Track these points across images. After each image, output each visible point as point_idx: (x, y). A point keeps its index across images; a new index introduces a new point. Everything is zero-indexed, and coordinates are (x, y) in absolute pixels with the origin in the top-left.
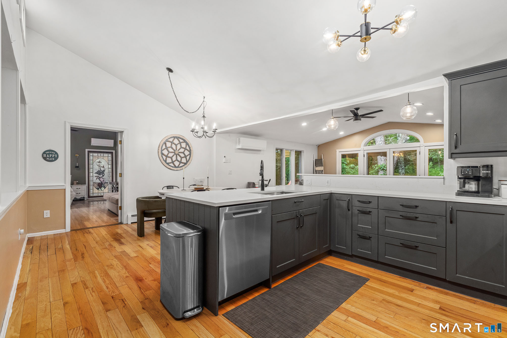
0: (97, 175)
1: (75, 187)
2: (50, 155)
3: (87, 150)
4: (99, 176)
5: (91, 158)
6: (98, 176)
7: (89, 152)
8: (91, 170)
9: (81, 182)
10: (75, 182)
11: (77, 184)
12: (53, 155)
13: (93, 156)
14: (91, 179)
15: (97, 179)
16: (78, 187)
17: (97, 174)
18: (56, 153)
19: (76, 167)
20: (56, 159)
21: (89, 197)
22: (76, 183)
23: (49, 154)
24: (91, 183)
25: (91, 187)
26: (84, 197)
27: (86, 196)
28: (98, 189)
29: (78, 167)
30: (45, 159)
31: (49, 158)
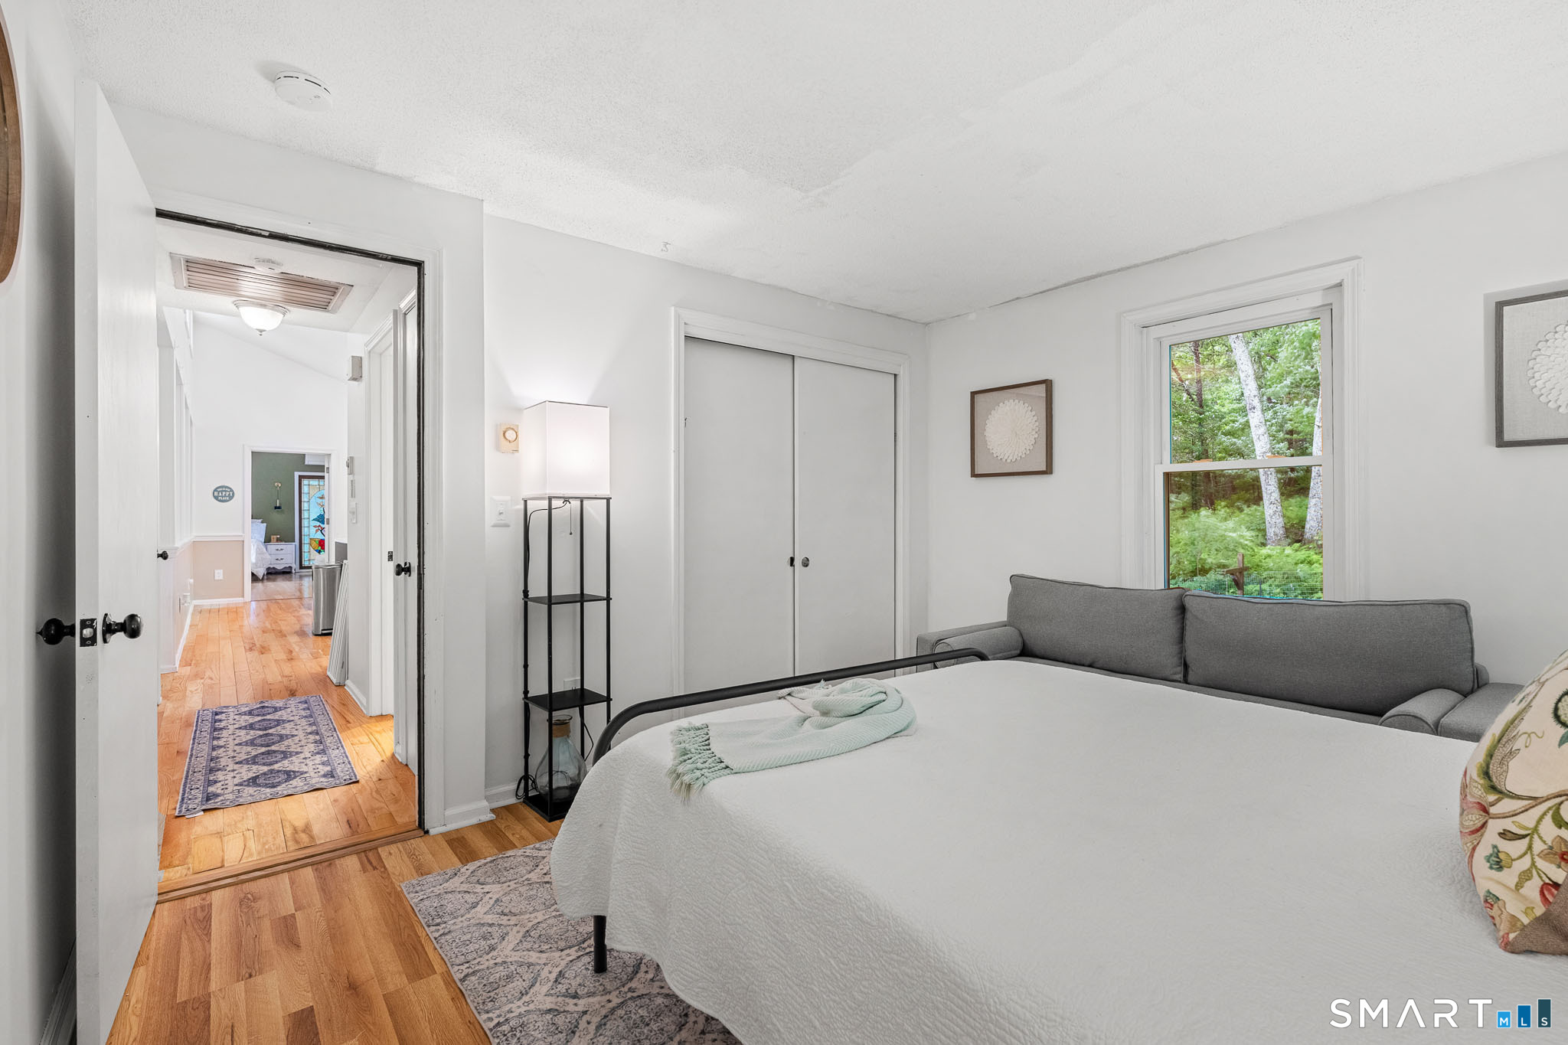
0: (318, 524)
1: (273, 547)
2: (224, 493)
3: (297, 474)
4: (322, 525)
5: (305, 489)
6: (320, 526)
7: (301, 477)
8: (305, 515)
9: (286, 537)
10: (274, 537)
11: (278, 540)
12: (228, 493)
13: (309, 485)
14: (305, 531)
15: (317, 531)
16: (279, 547)
17: (318, 521)
18: (232, 490)
19: (276, 508)
20: (231, 498)
21: (301, 567)
22: (275, 540)
23: (222, 491)
24: (306, 540)
25: (306, 548)
26: (291, 567)
27: (295, 566)
28: (319, 552)
29: (279, 508)
30: (216, 498)
31: (222, 497)
